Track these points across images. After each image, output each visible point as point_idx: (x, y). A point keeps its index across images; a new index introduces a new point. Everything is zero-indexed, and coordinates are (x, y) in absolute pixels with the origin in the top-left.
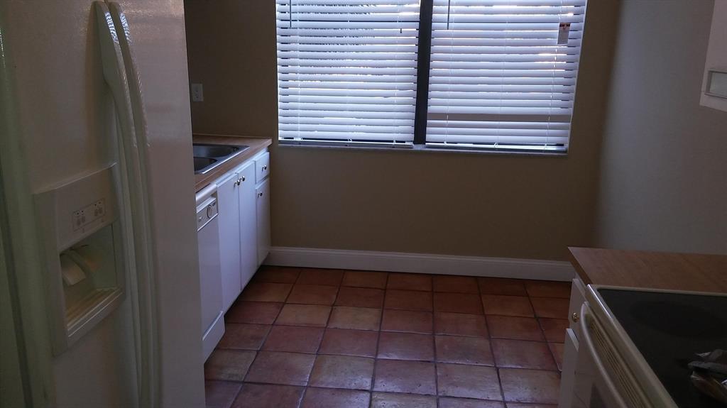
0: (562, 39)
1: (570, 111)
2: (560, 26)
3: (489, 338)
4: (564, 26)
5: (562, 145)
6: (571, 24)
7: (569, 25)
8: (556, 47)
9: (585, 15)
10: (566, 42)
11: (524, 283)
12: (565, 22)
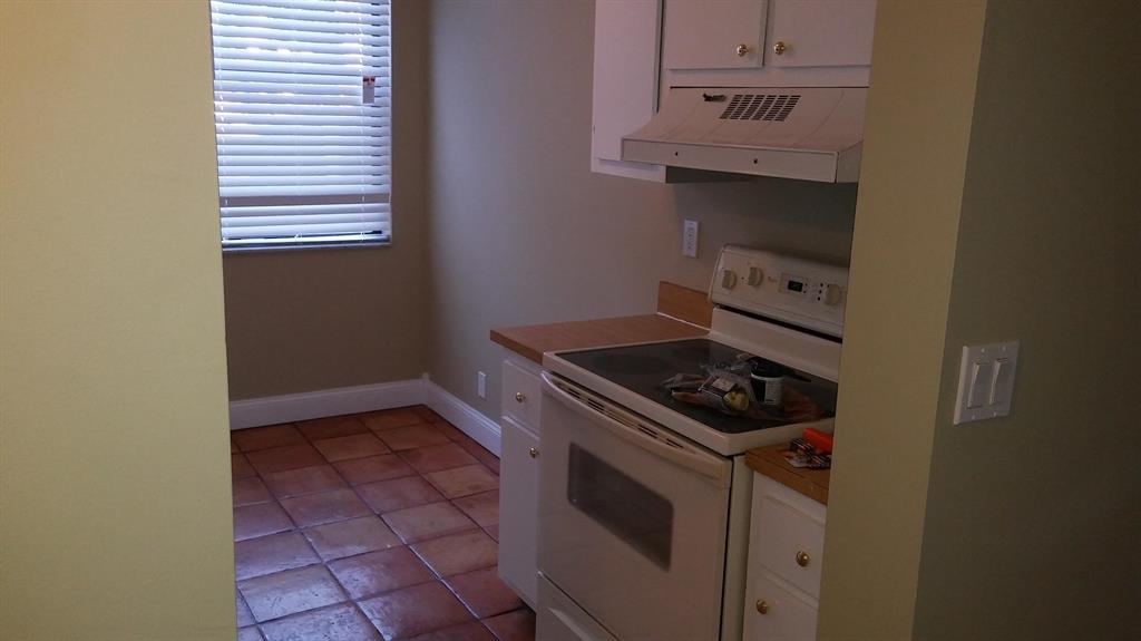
0: (368, 97)
1: (387, 188)
2: (364, 80)
3: (351, 487)
4: (369, 81)
5: (380, 232)
6: (377, 79)
7: (373, 80)
8: (361, 109)
9: (390, 68)
10: (372, 101)
11: (359, 418)
12: (369, 76)
